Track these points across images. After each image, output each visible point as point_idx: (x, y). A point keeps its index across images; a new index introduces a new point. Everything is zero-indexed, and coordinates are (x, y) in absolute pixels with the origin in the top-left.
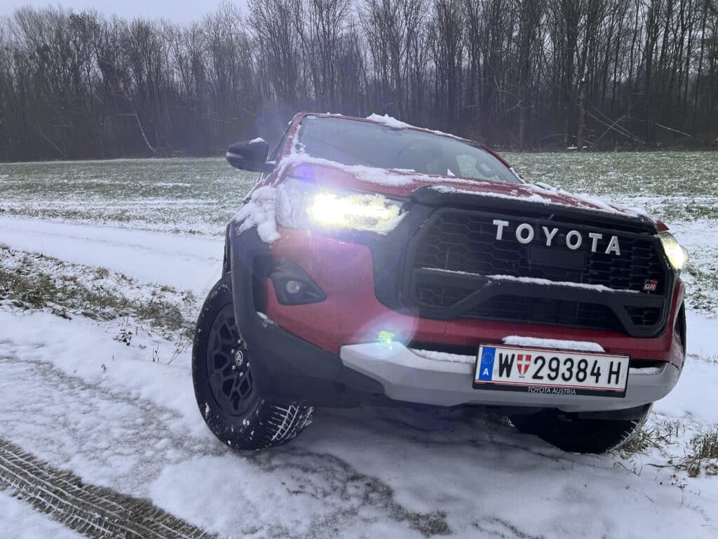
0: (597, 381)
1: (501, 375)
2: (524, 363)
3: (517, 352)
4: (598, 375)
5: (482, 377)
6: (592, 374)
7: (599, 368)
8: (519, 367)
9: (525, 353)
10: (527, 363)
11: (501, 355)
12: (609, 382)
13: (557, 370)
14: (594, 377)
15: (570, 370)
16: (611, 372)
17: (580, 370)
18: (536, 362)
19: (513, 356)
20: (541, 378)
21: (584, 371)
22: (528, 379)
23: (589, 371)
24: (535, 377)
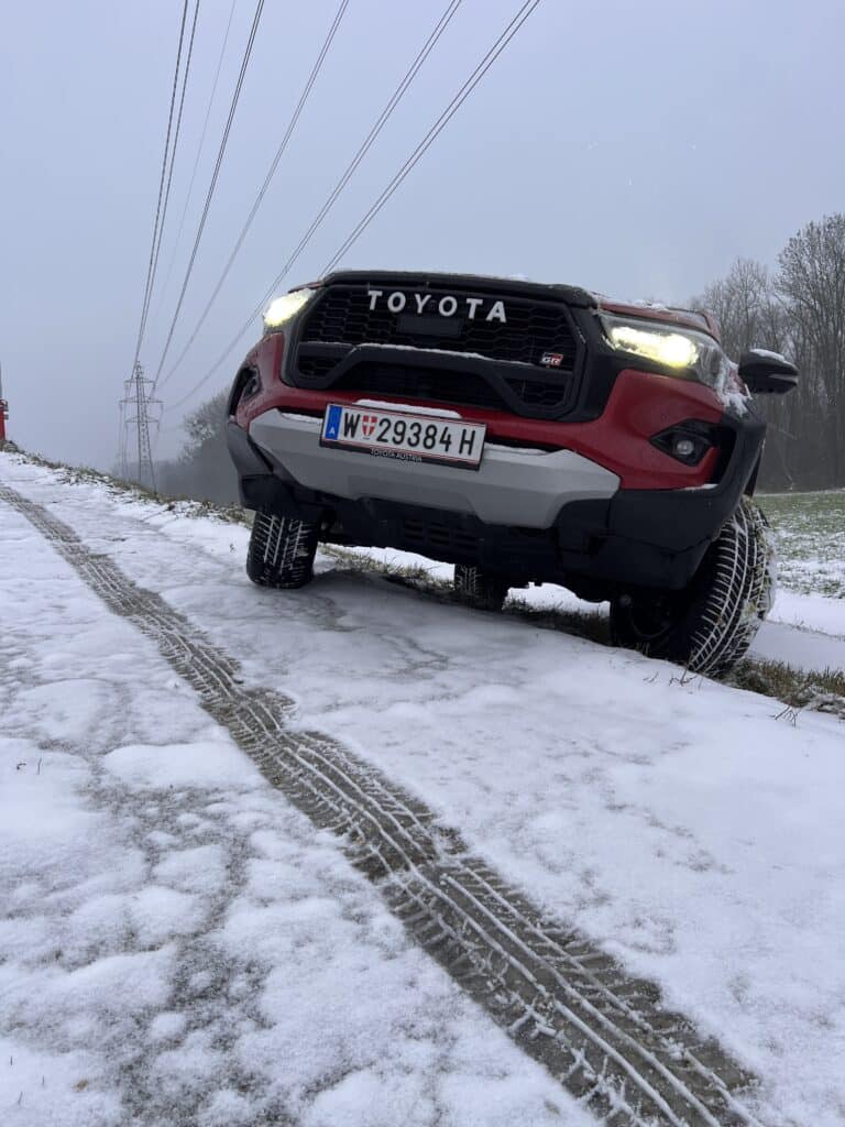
0: (447, 450)
1: (346, 434)
2: (369, 424)
3: (363, 413)
4: (448, 443)
5: (327, 435)
6: (442, 441)
7: (449, 436)
8: (365, 428)
9: (371, 414)
10: (373, 424)
11: (347, 415)
12: (461, 451)
13: (402, 434)
14: (444, 446)
15: (417, 435)
16: (463, 441)
17: (428, 436)
18: (381, 424)
19: (359, 416)
20: (386, 441)
21: (433, 437)
22: (372, 441)
23: (438, 438)
24: (380, 439)
